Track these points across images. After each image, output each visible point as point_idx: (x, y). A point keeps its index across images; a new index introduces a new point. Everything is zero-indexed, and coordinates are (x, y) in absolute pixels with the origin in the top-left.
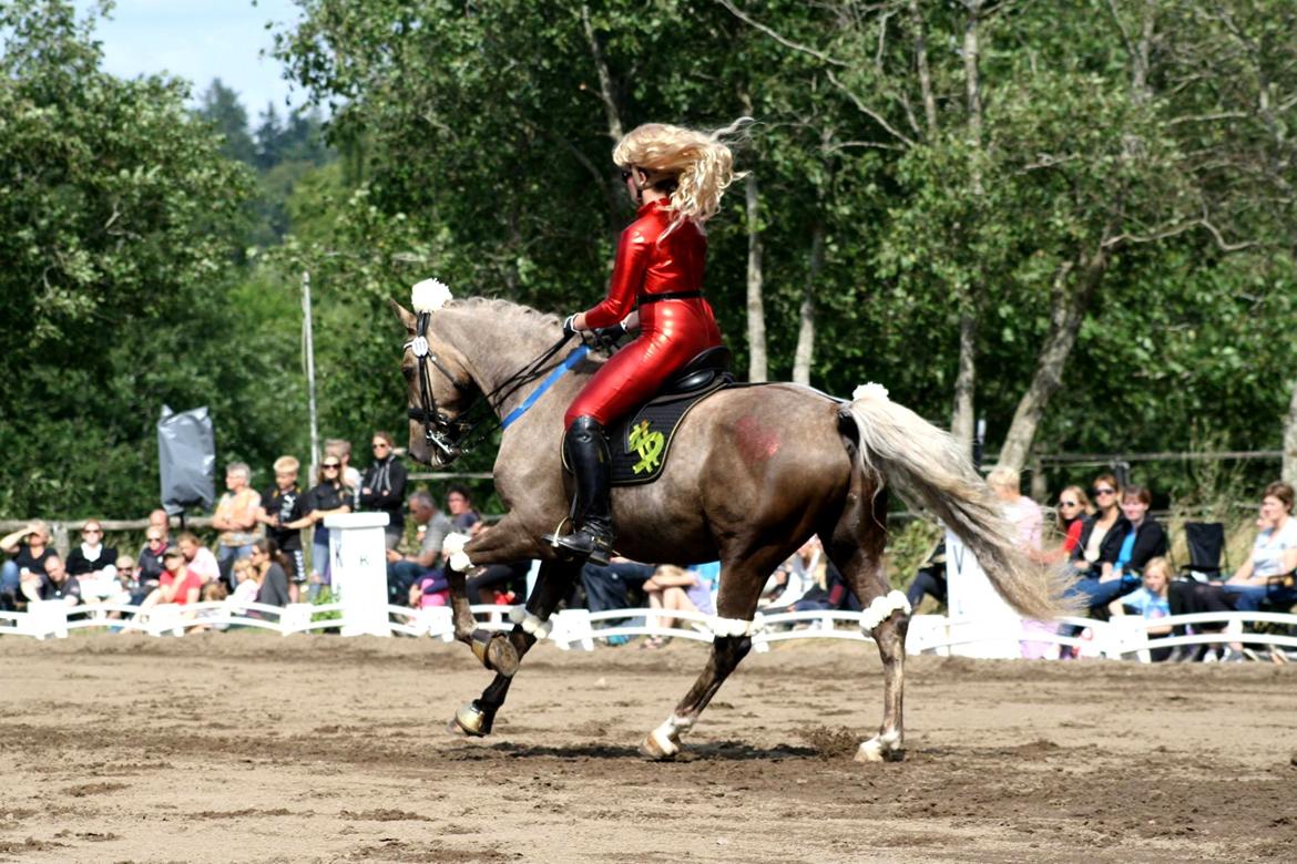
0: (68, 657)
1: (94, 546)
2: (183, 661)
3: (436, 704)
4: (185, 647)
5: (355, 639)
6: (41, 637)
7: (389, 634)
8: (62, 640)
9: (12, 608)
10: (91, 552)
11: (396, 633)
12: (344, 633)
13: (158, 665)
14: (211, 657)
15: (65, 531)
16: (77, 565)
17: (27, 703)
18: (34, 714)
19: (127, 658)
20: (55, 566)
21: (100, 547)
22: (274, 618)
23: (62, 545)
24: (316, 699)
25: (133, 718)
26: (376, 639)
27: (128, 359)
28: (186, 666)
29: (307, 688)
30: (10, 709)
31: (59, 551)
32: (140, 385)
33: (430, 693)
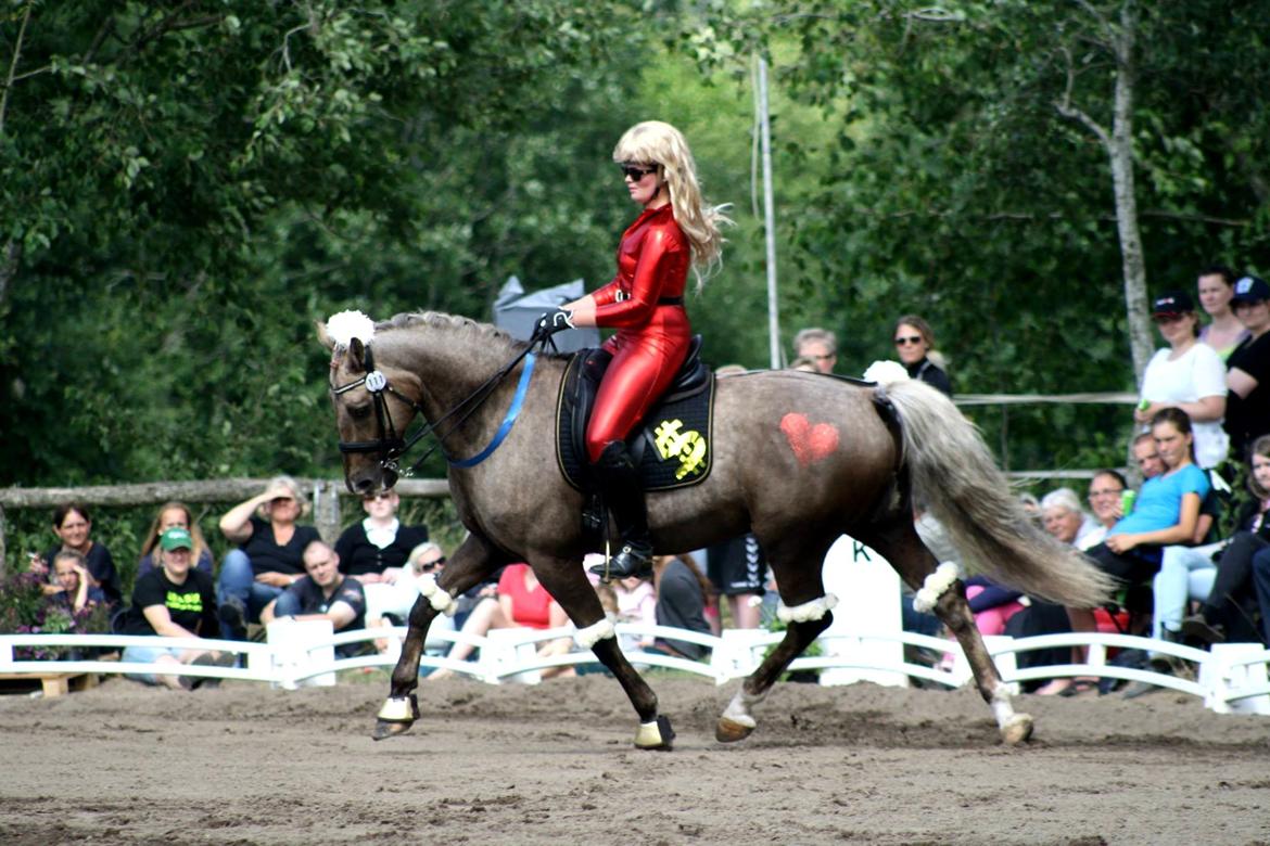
0: (335, 722)
1: (384, 520)
2: (538, 729)
3: (980, 809)
4: (543, 704)
5: (845, 691)
6: (290, 686)
7: (904, 683)
8: (327, 691)
9: (240, 635)
10: (381, 533)
11: (915, 682)
12: (826, 680)
13: (494, 735)
14: (588, 723)
15: (334, 495)
16: (358, 556)
17: (254, 802)
18: (264, 823)
19: (440, 724)
20: (320, 557)
21: (395, 524)
22: (703, 652)
23: (328, 520)
24: (766, 797)
25: (439, 831)
26: (880, 691)
27: (459, 190)
28: (543, 738)
29: (754, 779)
30: (220, 815)
31: (323, 532)
32: (482, 238)
33: (970, 790)
